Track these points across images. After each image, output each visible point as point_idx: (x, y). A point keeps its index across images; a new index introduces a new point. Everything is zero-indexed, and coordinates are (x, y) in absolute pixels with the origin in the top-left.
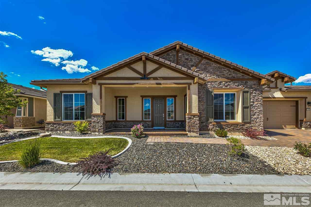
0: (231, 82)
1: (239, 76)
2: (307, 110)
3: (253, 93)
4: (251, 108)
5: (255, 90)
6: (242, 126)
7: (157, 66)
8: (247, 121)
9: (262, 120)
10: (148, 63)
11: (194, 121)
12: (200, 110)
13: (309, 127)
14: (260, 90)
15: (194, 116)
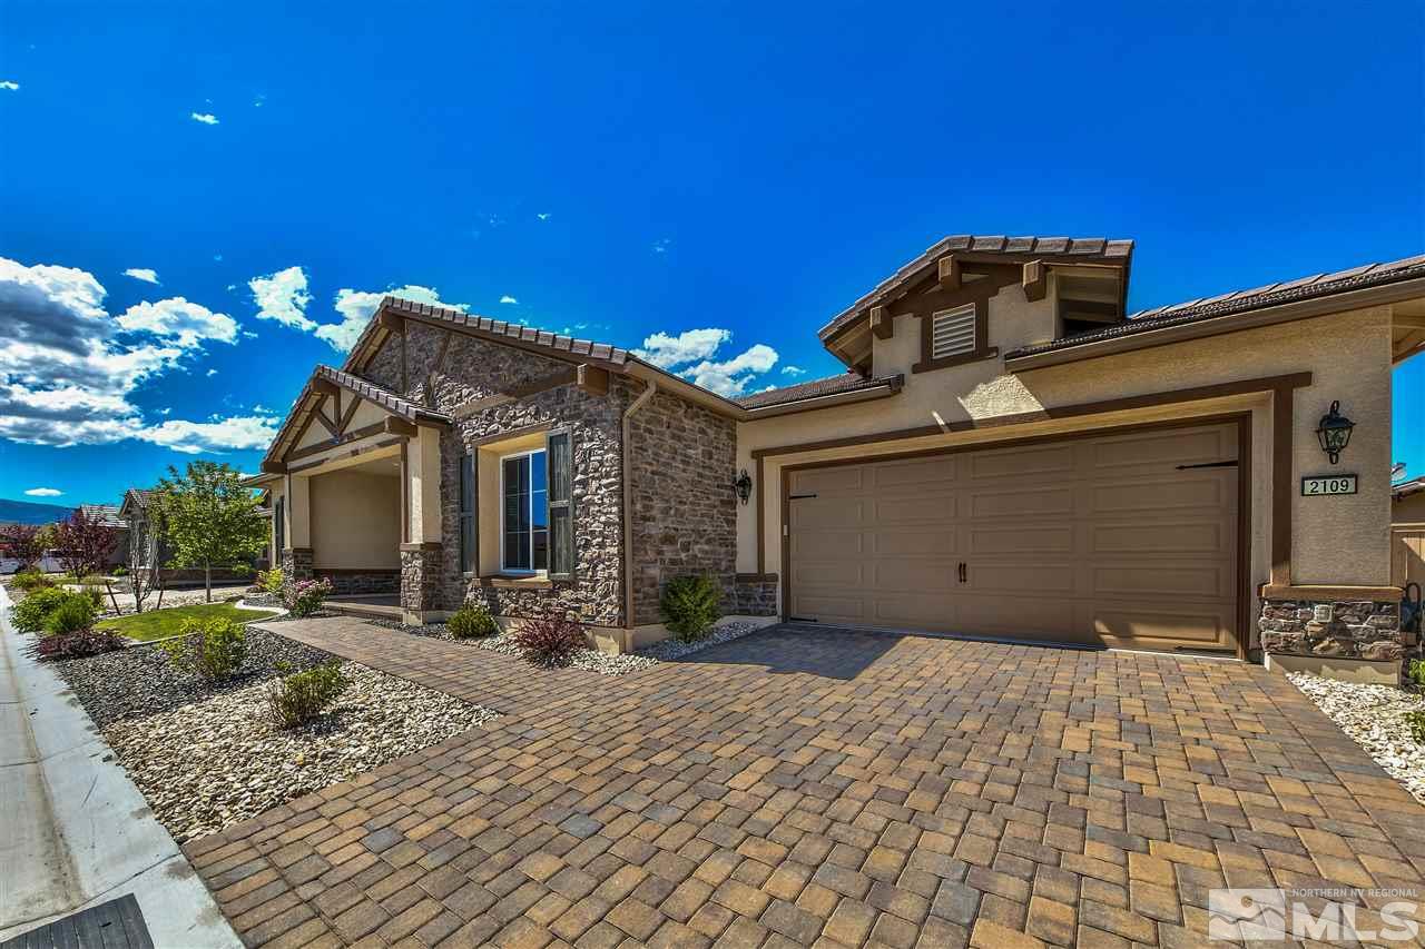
0: (515, 404)
1: (542, 368)
2: (1314, 493)
3: (582, 441)
4: (577, 513)
5: (587, 424)
6: (549, 596)
7: (351, 396)
8: (563, 575)
9: (615, 573)
10: (344, 392)
11: (413, 571)
12: (447, 532)
13: (1322, 649)
14: (606, 421)
15: (413, 553)
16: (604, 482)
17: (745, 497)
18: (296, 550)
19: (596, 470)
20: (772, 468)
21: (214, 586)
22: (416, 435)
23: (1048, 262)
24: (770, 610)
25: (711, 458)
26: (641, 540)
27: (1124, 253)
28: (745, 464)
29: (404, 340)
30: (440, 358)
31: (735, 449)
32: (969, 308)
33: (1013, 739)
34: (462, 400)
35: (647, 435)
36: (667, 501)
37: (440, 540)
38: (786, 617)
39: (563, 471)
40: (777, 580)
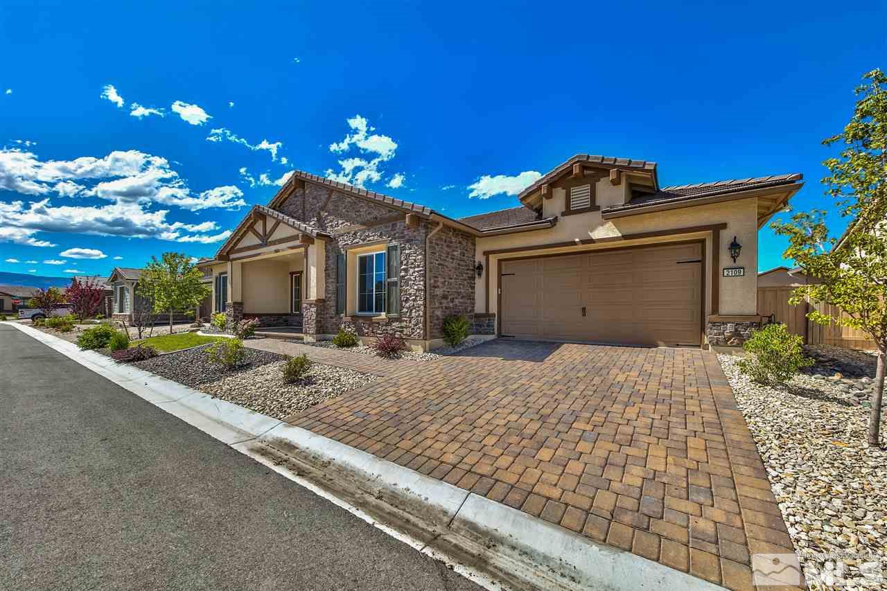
0: (369, 229)
1: (384, 212)
2: (728, 276)
3: (405, 249)
4: (402, 284)
5: (408, 241)
6: (386, 326)
7: (274, 221)
8: (394, 315)
9: (421, 313)
10: (268, 218)
11: (310, 314)
12: (328, 294)
13: (731, 343)
14: (418, 240)
15: (311, 305)
16: (416, 269)
17: (480, 275)
18: (235, 303)
19: (412, 264)
20: (493, 260)
21: (174, 324)
22: (313, 243)
23: (620, 169)
24: (492, 331)
25: (464, 256)
26: (433, 297)
27: (652, 168)
28: (479, 258)
29: (304, 193)
30: (326, 204)
31: (475, 250)
32: (588, 187)
33: (597, 378)
34: (338, 227)
35: (436, 247)
36: (444, 278)
37: (324, 298)
38: (500, 335)
39: (395, 264)
40: (495, 316)
